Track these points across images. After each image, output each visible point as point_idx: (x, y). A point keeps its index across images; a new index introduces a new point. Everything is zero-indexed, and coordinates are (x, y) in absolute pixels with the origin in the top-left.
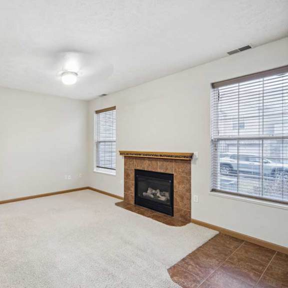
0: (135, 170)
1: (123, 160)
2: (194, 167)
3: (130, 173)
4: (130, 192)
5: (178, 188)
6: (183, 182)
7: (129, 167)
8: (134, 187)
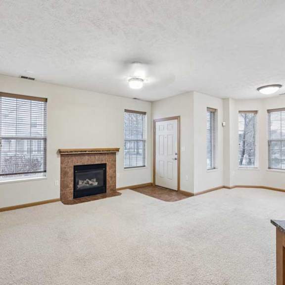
0: (74, 166)
1: (60, 158)
2: (118, 156)
3: (68, 170)
4: (68, 189)
5: (109, 171)
6: (112, 167)
7: (66, 165)
8: (73, 183)
